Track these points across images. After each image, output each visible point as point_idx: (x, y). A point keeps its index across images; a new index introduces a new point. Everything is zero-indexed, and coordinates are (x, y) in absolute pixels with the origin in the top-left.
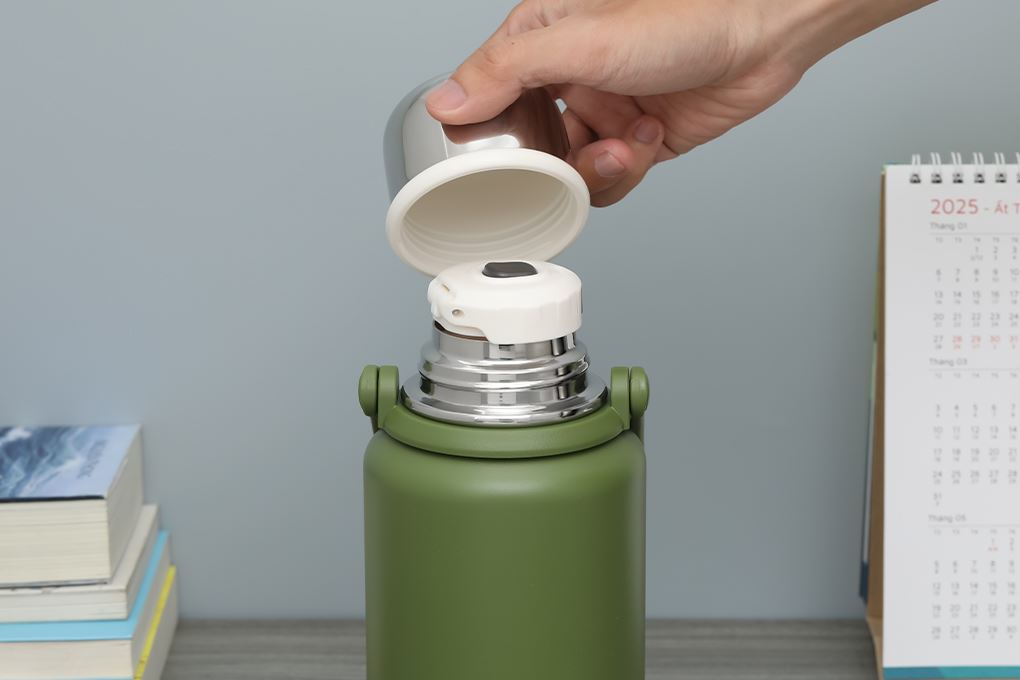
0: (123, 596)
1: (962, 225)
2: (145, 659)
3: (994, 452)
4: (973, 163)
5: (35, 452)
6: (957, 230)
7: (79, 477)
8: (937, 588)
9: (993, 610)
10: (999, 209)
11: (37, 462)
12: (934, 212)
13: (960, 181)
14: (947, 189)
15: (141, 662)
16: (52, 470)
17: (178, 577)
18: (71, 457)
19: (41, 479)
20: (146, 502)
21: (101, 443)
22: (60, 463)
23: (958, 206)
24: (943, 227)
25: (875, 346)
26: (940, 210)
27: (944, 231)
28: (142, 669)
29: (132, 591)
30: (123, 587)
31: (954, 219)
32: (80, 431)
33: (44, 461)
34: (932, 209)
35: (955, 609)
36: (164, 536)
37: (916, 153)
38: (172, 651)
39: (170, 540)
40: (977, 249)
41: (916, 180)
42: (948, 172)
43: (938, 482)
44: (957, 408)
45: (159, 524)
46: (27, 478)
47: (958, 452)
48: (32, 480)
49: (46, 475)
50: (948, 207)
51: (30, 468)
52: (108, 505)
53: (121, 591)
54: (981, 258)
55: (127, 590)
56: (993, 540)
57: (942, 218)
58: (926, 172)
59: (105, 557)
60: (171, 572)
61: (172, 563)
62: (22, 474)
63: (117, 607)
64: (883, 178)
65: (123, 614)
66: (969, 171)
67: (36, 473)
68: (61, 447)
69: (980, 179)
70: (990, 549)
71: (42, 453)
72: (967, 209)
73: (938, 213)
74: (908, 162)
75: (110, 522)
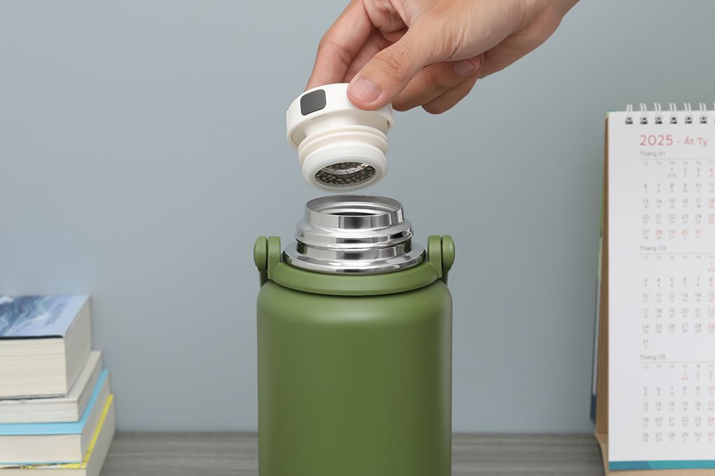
0: (75, 405)
1: (662, 153)
2: (90, 450)
3: (685, 311)
4: (669, 110)
5: (16, 311)
6: (658, 156)
7: (46, 324)
8: (646, 405)
9: (685, 421)
10: (687, 142)
11: (18, 316)
12: (642, 144)
13: (660, 123)
14: (652, 127)
15: (88, 452)
16: (28, 321)
17: (115, 401)
18: (41, 313)
19: (20, 325)
20: (92, 349)
21: (62, 305)
22: (33, 317)
23: (659, 140)
24: (648, 154)
25: (601, 240)
26: (646, 142)
27: (648, 157)
28: (88, 456)
29: (82, 402)
30: (76, 399)
31: (657, 148)
32: (48, 298)
33: (22, 316)
34: (641, 142)
35: (658, 420)
36: (106, 372)
37: (629, 103)
38: (110, 450)
39: (110, 375)
40: (672, 169)
41: (629, 122)
42: (651, 116)
43: (646, 332)
44: (659, 280)
45: (102, 364)
46: (11, 325)
47: (660, 311)
48: (14, 327)
49: (24, 324)
50: (652, 140)
51: (12, 319)
52: (66, 342)
53: (74, 402)
54: (675, 176)
55: (79, 401)
56: (685, 373)
57: (648, 148)
58: (637, 116)
59: (63, 378)
60: (110, 398)
61: (111, 392)
62: (7, 323)
63: (71, 413)
64: (607, 120)
65: (76, 419)
66: (666, 116)
67: (16, 323)
68: (34, 307)
69: (674, 121)
70: (683, 379)
71: (21, 311)
72: (665, 142)
73: (645, 145)
74: (624, 109)
75: (67, 354)
